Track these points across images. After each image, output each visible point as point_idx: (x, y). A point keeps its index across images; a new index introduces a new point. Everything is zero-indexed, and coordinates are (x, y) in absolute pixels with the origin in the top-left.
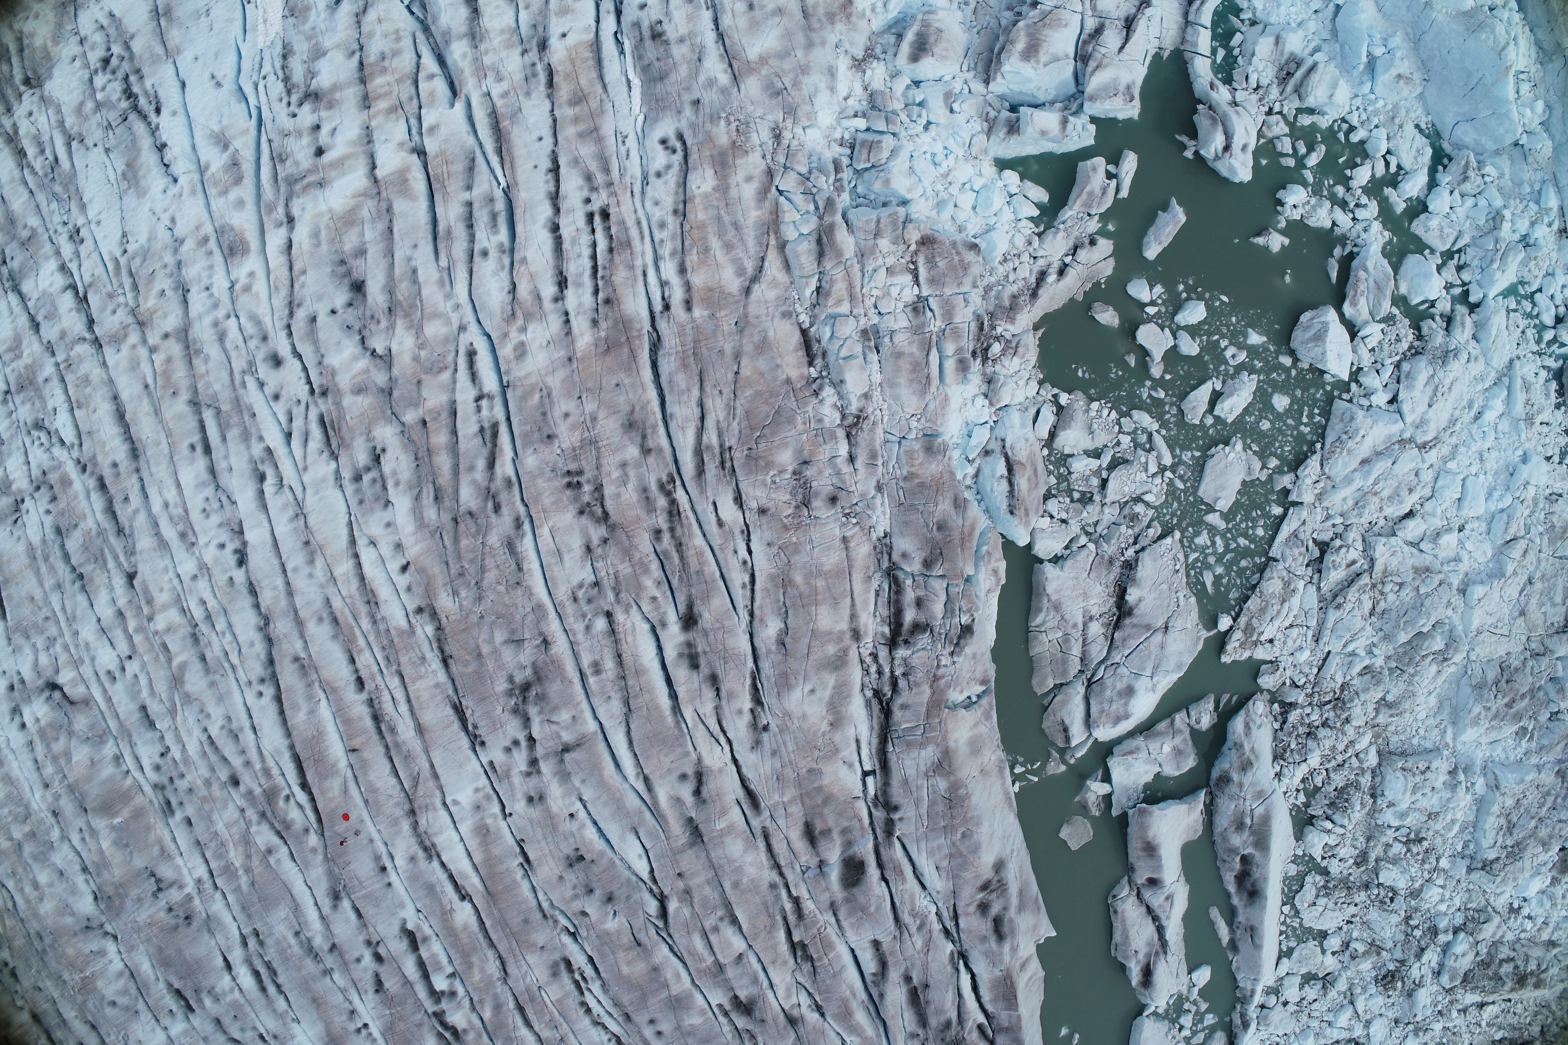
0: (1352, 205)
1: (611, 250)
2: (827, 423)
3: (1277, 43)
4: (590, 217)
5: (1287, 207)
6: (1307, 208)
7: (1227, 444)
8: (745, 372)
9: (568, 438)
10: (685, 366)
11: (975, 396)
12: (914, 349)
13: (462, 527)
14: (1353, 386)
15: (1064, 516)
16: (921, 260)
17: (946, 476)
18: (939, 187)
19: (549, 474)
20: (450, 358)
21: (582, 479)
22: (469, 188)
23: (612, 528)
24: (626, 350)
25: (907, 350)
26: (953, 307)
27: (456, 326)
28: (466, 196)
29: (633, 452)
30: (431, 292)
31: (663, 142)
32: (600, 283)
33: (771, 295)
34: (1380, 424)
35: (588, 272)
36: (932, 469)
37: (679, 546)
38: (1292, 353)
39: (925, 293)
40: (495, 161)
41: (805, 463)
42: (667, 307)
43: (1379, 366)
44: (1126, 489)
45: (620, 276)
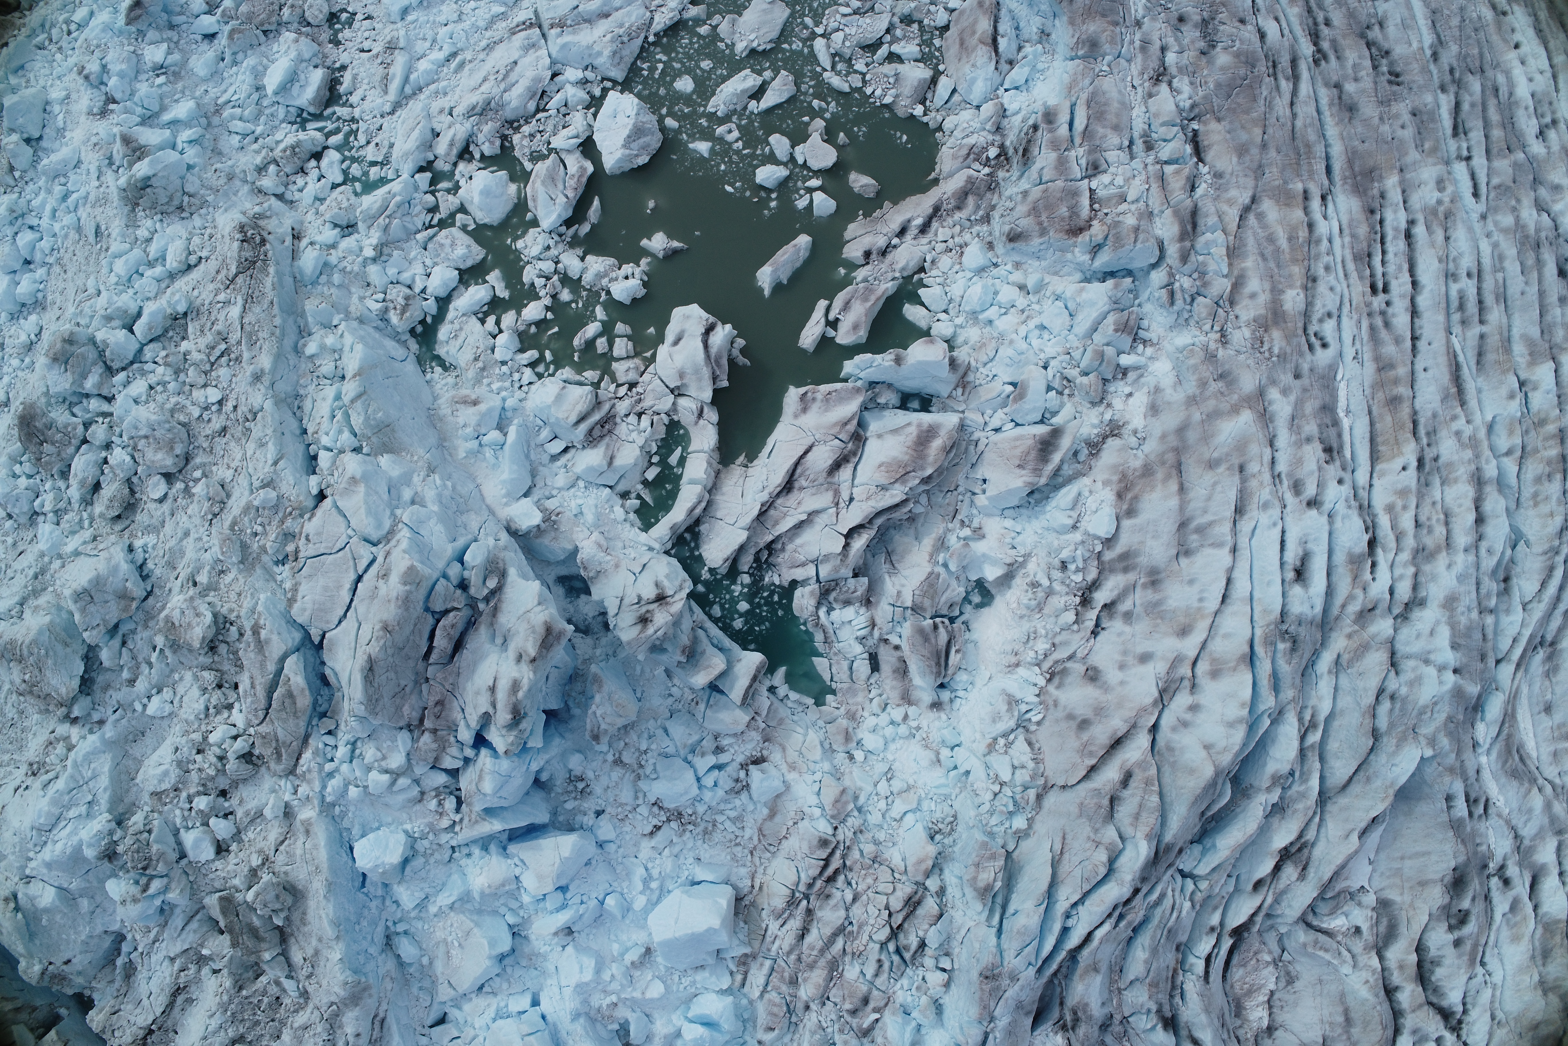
0: (556, 278)
1: (1369, 255)
2: (1186, 80)
3: (612, 458)
4: (1385, 290)
5: (637, 276)
6: (614, 275)
7: (753, 52)
8: (1258, 131)
9: (1402, 109)
10: (1308, 146)
11: (1017, 113)
12: (1101, 131)
13: (1477, 64)
14: (597, 92)
15: (933, 8)
16: (1085, 212)
17: (1079, 21)
18: (1036, 307)
19: (1414, 86)
20: (1492, 195)
21: (1388, 76)
22: (1482, 337)
23: (1363, 36)
24: (1357, 169)
25: (1109, 131)
26: (1056, 168)
27: (1489, 220)
28: (1484, 329)
29: (1350, 87)
30: (1511, 251)
31: (1324, 346)
32: (1378, 228)
33: (1233, 193)
34: (584, 43)
35: (1389, 238)
36: (1092, 27)
37: (1309, 11)
38: (663, 129)
39: (1086, 181)
40: (1461, 358)
41: (1203, 53)
42: (1323, 198)
43: (563, 110)
44: (868, 21)
45: (1363, 230)
